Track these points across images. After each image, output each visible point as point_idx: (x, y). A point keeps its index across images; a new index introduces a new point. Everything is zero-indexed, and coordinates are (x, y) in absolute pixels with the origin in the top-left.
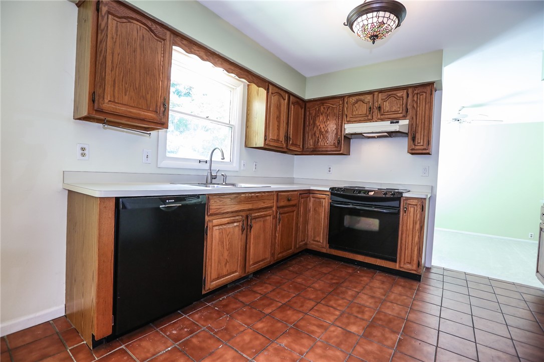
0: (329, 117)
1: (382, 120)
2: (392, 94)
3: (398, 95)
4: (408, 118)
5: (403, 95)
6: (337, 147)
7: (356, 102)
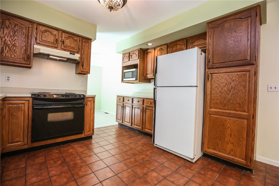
0: (16, 33)
1: (65, 50)
2: (72, 37)
3: (75, 38)
4: (79, 53)
5: (77, 39)
6: (27, 61)
7: (46, 31)
